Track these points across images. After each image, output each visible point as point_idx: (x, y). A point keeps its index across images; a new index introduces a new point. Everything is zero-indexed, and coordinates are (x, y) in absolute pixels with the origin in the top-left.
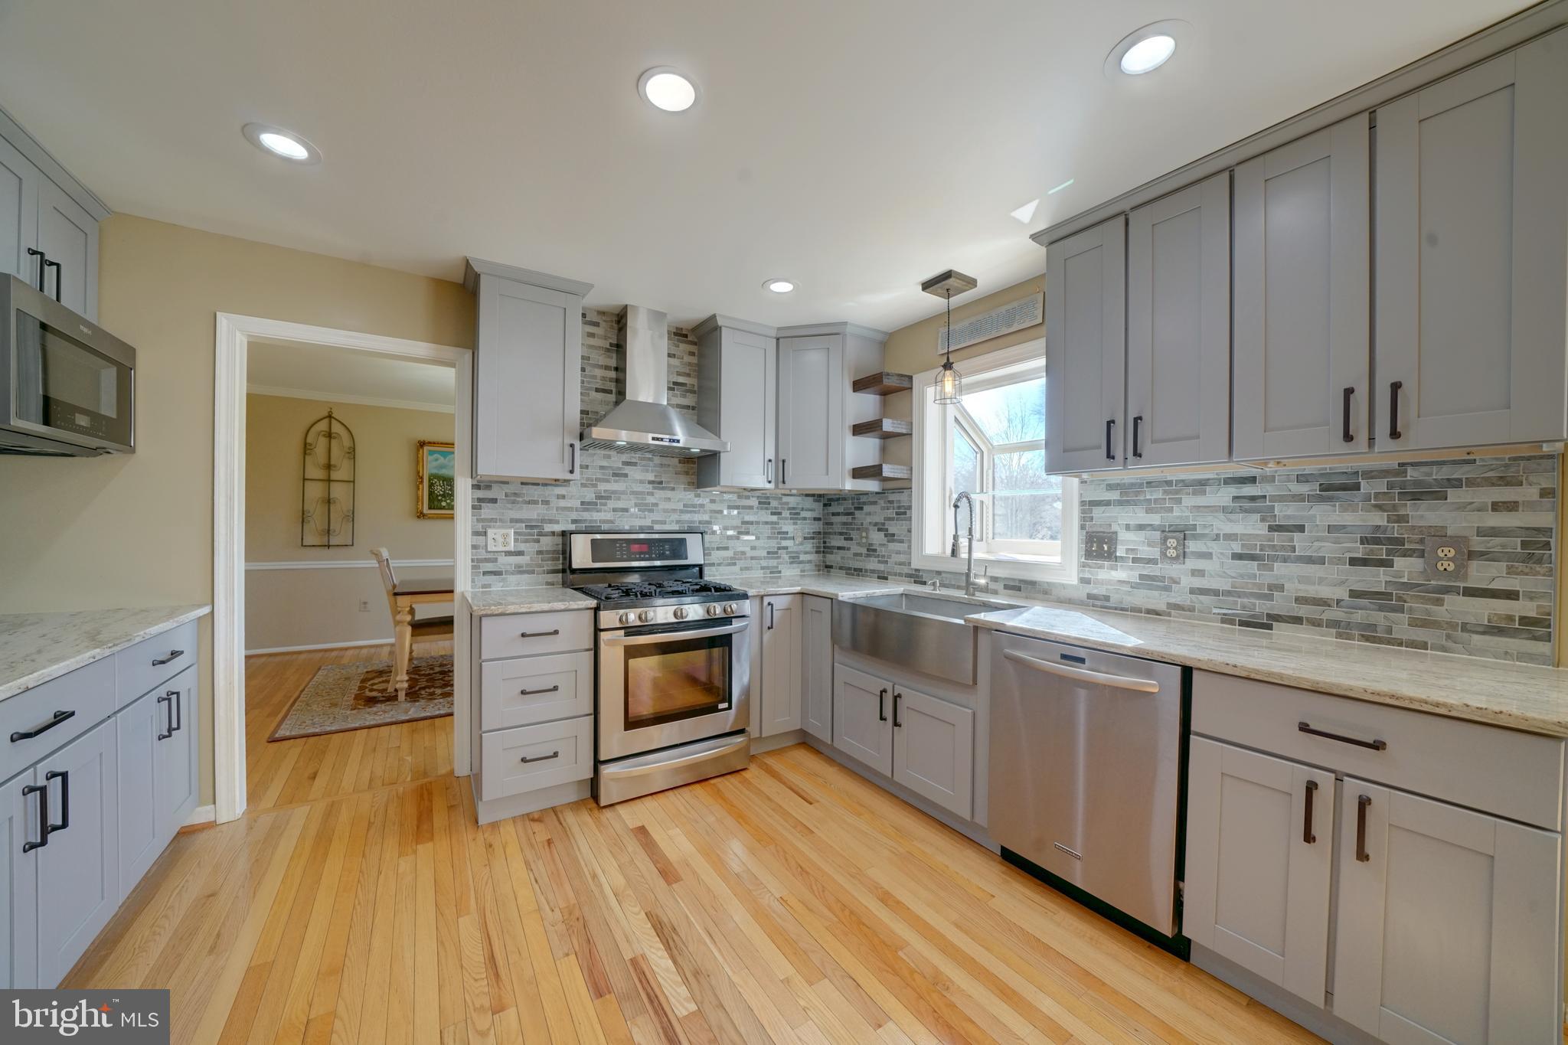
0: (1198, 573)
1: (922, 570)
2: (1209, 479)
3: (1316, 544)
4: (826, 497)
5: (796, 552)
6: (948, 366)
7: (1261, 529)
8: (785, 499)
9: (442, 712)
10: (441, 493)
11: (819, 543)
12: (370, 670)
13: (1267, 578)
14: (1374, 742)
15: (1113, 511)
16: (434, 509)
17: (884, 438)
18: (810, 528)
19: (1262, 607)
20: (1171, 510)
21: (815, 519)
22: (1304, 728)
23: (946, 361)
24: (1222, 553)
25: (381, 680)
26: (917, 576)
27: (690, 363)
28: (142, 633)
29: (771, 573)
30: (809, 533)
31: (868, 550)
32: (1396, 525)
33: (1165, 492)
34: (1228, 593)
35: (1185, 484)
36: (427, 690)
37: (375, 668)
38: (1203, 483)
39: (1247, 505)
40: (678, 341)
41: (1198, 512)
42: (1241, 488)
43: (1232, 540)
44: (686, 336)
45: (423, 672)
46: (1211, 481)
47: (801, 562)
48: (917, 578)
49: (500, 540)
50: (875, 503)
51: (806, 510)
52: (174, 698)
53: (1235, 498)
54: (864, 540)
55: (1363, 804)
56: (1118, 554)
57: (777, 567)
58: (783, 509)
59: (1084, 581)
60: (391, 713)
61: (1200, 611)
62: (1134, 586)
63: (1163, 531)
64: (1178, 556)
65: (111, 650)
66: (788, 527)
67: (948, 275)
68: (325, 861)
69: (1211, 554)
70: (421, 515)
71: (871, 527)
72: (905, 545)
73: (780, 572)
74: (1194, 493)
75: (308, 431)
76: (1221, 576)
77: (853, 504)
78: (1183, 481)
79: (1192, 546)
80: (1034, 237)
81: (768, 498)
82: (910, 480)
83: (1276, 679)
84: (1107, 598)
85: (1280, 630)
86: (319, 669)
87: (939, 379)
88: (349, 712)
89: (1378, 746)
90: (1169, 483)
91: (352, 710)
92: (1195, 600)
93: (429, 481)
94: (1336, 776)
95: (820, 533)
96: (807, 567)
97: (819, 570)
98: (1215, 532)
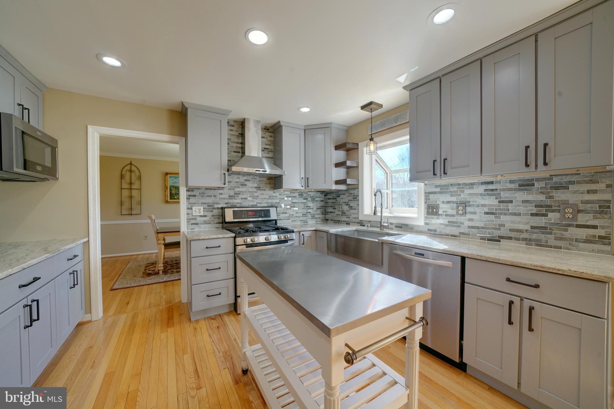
0: (471, 220)
1: (364, 221)
2: (475, 183)
3: (518, 208)
4: (325, 192)
5: (314, 214)
6: (371, 139)
7: (496, 202)
8: (309, 193)
9: (177, 278)
10: (175, 193)
11: (323, 210)
12: (148, 263)
13: (498, 222)
14: (535, 285)
15: (438, 196)
16: (172, 199)
17: (348, 168)
18: (319, 204)
19: (496, 233)
20: (460, 195)
21: (321, 201)
22: (508, 280)
23: (371, 137)
24: (480, 212)
25: (152, 266)
26: (361, 223)
27: (270, 140)
28: (63, 248)
29: (304, 222)
30: (319, 206)
31: (342, 213)
32: (549, 200)
33: (458, 188)
34: (483, 228)
35: (465, 184)
36: (171, 270)
37: (151, 262)
38: (472, 184)
39: (490, 193)
40: (266, 131)
41: (471, 196)
42: (488, 186)
43: (484, 207)
44: (268, 129)
45: (169, 263)
46: (476, 184)
47: (316, 218)
48: (361, 224)
49: (198, 211)
50: (344, 194)
51: (318, 197)
52: (75, 273)
53: (485, 190)
54: (340, 209)
55: (531, 309)
56: (440, 213)
57: (306, 220)
58: (308, 197)
59: (426, 224)
60: (157, 279)
61: (472, 235)
62: (446, 225)
63: (457, 204)
64: (463, 214)
65: (53, 254)
66: (310, 204)
67: (371, 103)
68: (133, 335)
69: (476, 212)
70: (167, 202)
71: (343, 204)
72: (357, 211)
73: (307, 222)
74: (469, 188)
75: (122, 170)
76: (480, 221)
77: (336, 195)
78: (465, 183)
79: (469, 209)
80: (404, 88)
81: (302, 193)
82: (358, 185)
83: (497, 261)
84: (435, 231)
85: (504, 242)
86: (129, 263)
87: (368, 145)
88: (141, 279)
89: (537, 286)
90: (459, 184)
91: (142, 278)
92: (470, 231)
93: (170, 188)
94: (521, 298)
95: (323, 206)
96: (318, 220)
97: (323, 221)
98: (477, 204)
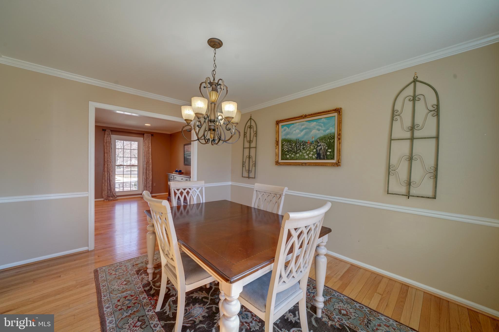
16: (283, 160)
70: (277, 163)
75: (245, 128)
93: (282, 144)
